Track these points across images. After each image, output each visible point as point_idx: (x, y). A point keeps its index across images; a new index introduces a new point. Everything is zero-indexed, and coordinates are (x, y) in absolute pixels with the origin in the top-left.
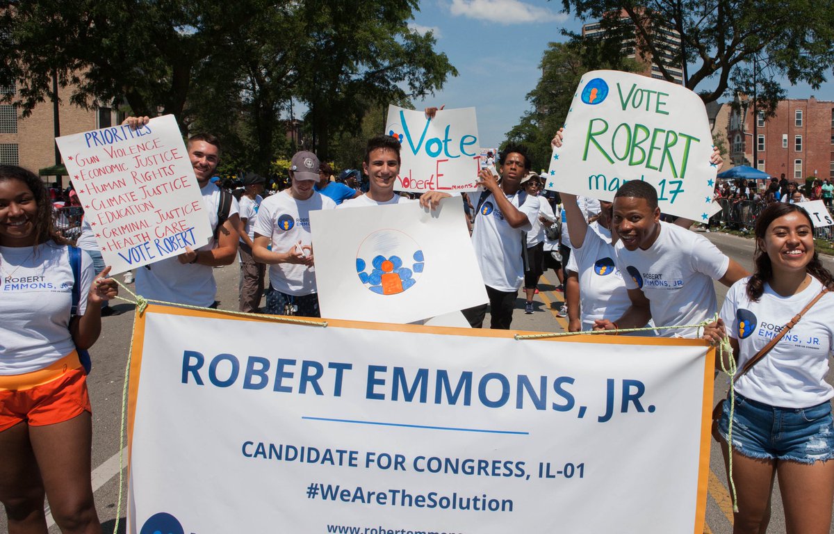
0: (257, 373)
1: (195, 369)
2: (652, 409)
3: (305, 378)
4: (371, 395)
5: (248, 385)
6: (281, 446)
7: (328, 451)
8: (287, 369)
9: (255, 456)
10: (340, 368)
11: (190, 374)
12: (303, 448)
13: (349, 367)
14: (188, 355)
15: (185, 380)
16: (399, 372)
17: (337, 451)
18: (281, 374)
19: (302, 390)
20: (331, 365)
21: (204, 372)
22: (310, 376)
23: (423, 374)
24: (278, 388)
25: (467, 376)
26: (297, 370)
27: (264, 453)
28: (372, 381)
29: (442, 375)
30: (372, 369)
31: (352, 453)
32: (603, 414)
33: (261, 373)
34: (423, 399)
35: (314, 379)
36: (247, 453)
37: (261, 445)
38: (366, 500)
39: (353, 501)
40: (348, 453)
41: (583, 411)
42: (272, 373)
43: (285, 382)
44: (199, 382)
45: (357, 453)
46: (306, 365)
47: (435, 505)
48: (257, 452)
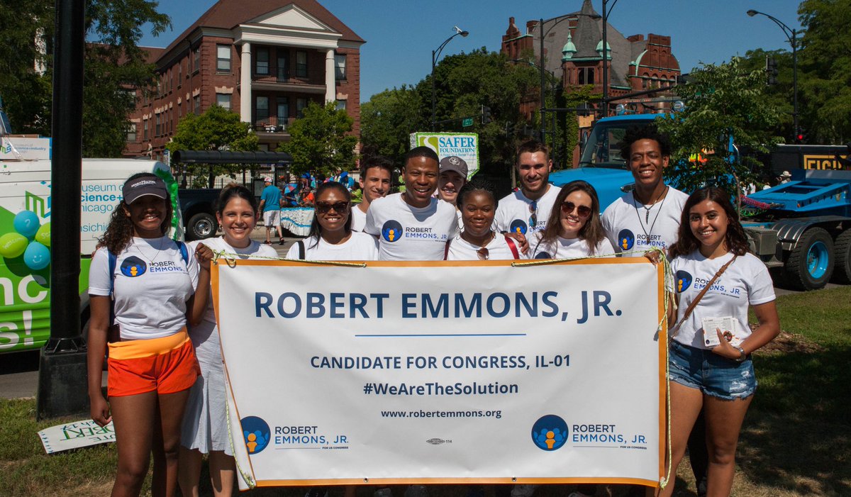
0: (315, 305)
1: (266, 306)
2: (619, 313)
3: (353, 306)
4: (405, 315)
5: (310, 315)
6: (341, 358)
7: (378, 358)
8: (338, 300)
9: (322, 367)
10: (380, 297)
11: (263, 310)
12: (358, 358)
13: (387, 296)
14: (258, 296)
15: (259, 314)
16: (426, 297)
17: (385, 358)
18: (334, 304)
19: (353, 315)
20: (373, 296)
21: (274, 307)
22: (358, 304)
23: (444, 297)
24: (333, 315)
25: (477, 297)
26: (346, 300)
27: (328, 364)
28: (406, 305)
29: (459, 297)
30: (405, 297)
31: (395, 358)
32: (581, 317)
33: (319, 305)
34: (446, 315)
35: (361, 307)
36: (315, 364)
37: (325, 358)
38: (409, 392)
39: (399, 393)
40: (393, 359)
41: (565, 315)
42: (327, 304)
43: (338, 310)
44: (271, 315)
45: (399, 358)
46: (353, 296)
47: (461, 392)
48: (323, 364)
